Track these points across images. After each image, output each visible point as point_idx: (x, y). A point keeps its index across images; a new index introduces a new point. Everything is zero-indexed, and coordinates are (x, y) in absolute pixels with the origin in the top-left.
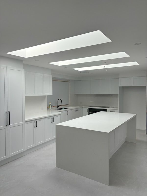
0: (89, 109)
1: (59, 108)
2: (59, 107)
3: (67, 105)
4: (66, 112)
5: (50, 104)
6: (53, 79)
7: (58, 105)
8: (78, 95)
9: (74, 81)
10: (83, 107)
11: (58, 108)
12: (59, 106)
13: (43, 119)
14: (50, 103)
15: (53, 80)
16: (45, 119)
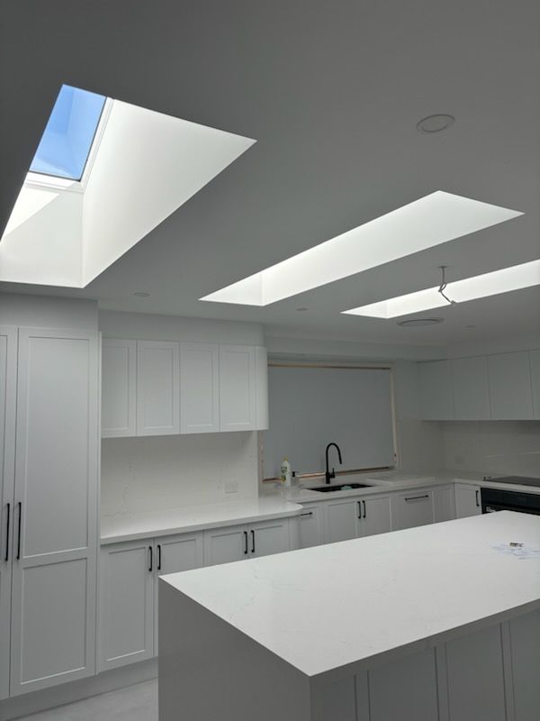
0: (484, 491)
1: (335, 482)
2: (331, 480)
3: (387, 468)
4: (356, 505)
5: (286, 464)
6: (268, 358)
7: (331, 471)
8: (442, 425)
9: (418, 362)
10: (456, 480)
11: (328, 482)
12: (333, 476)
13: (199, 539)
14: (285, 459)
15: (269, 365)
16: (208, 537)
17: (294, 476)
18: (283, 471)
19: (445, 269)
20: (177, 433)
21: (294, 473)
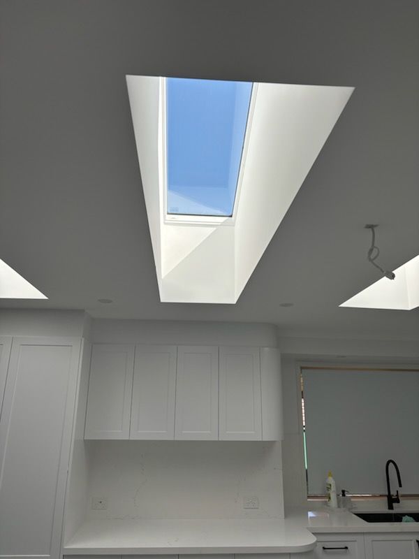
2: (395, 505)
11: (391, 507)
17: (344, 495)
18: (329, 489)
19: (375, 229)
20: (171, 439)
21: (343, 492)
